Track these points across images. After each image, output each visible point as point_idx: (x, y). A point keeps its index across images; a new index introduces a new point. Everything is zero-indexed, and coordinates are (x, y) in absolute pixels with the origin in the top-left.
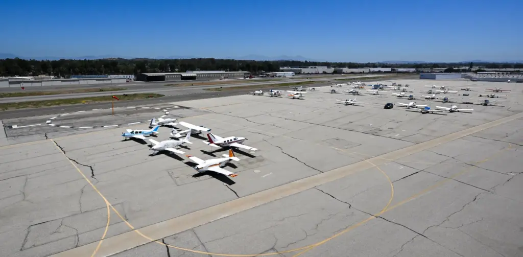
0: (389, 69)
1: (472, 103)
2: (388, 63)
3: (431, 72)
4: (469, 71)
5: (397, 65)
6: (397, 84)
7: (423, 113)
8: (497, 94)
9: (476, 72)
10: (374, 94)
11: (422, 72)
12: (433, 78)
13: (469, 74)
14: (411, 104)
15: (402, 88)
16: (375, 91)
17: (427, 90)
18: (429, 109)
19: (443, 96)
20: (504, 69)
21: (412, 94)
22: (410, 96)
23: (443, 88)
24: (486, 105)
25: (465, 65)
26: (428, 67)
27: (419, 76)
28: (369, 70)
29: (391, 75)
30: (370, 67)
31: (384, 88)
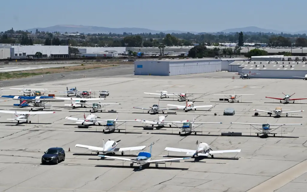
0: (63, 50)
1: (239, 135)
2: (62, 32)
3: (160, 57)
4: (237, 53)
5: (82, 36)
6: (80, 91)
7: (137, 169)
8: (285, 109)
9: (249, 55)
10: (19, 123)
11: (141, 56)
12: (164, 73)
13: (238, 61)
14: (108, 146)
15: (90, 101)
16: (20, 114)
17: (148, 106)
18: (148, 155)
19: (179, 120)
20: (298, 50)
21: (112, 118)
22: (109, 124)
23: (183, 99)
24: (265, 136)
25: (230, 38)
26: (156, 44)
27: (132, 67)
28: (12, 50)
29: (68, 64)
30: (13, 43)
31: (47, 104)
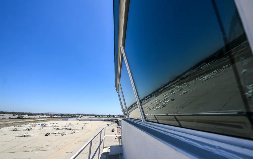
0: (50, 116)
1: (79, 129)
2: (50, 113)
3: (66, 117)
4: (79, 117)
5: (53, 114)
6: (53, 123)
7: (62, 135)
8: (85, 125)
9: (80, 117)
10: (41, 129)
11: (63, 117)
12: (67, 120)
13: (79, 118)
14: (58, 132)
15: (54, 125)
16: (41, 127)
17: (65, 125)
18: (64, 133)
19: (69, 127)
20: (87, 116)
21: (58, 127)
22: (58, 128)
23: (70, 124)
24: (82, 129)
25: (78, 115)
26: (66, 115)
27: (62, 119)
28: (40, 116)
29: (50, 119)
30: (40, 115)
31: (46, 125)
